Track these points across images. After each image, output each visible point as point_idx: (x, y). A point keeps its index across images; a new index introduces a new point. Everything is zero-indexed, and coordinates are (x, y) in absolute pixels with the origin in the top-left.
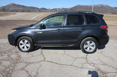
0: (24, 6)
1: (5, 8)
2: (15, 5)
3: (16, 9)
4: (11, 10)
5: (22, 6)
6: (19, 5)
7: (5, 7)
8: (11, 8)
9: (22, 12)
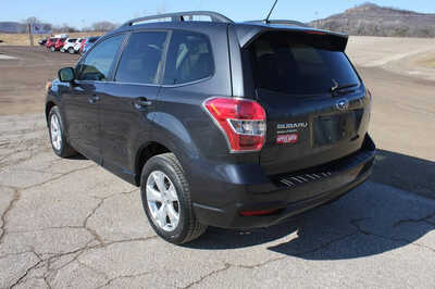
0: (409, 13)
1: (340, 21)
2: (374, 8)
3: (377, 23)
4: (358, 26)
5: (404, 12)
6: (391, 10)
7: (340, 16)
8: (360, 21)
9: (395, 35)
